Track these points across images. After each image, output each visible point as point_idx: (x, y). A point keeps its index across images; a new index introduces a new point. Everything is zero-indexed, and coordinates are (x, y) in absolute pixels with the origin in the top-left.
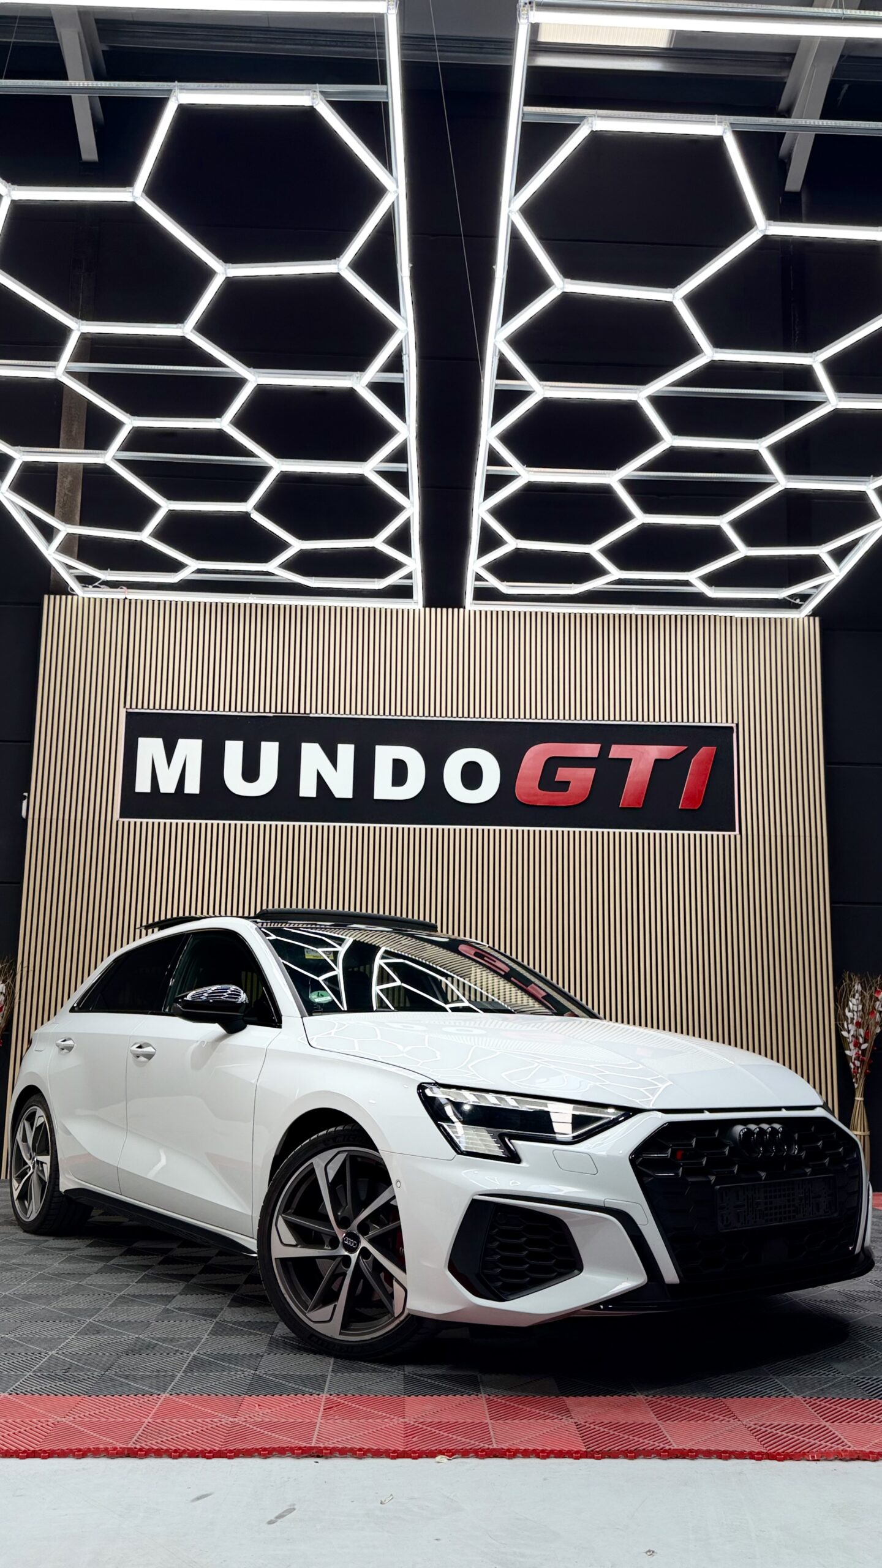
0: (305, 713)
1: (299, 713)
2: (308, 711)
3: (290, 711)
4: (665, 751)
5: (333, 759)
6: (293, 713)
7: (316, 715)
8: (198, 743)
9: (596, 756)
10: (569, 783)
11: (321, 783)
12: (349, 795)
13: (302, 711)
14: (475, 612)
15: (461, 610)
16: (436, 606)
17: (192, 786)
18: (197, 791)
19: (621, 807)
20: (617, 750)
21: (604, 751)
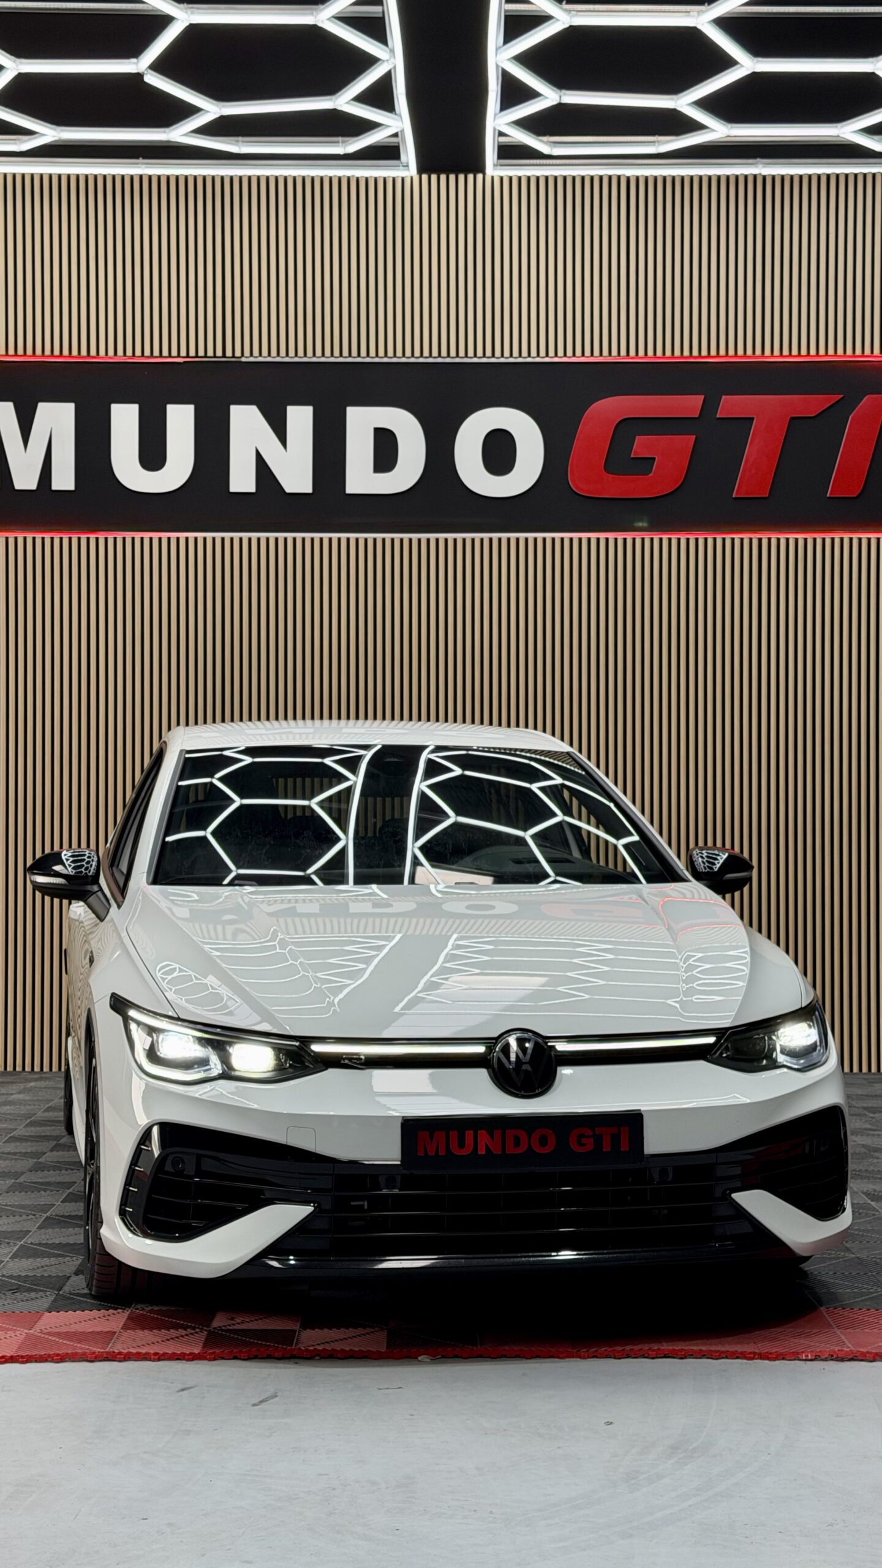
0: (233, 356)
1: (224, 355)
2: (238, 353)
3: (210, 353)
4: (810, 404)
5: (280, 429)
6: (215, 356)
7: (252, 359)
8: (68, 410)
9: (697, 416)
10: (654, 459)
11: (262, 468)
12: (309, 489)
13: (229, 353)
14: (502, 179)
15: (480, 176)
16: (438, 172)
17: (64, 479)
18: (71, 486)
19: (735, 498)
20: (731, 405)
21: (709, 406)
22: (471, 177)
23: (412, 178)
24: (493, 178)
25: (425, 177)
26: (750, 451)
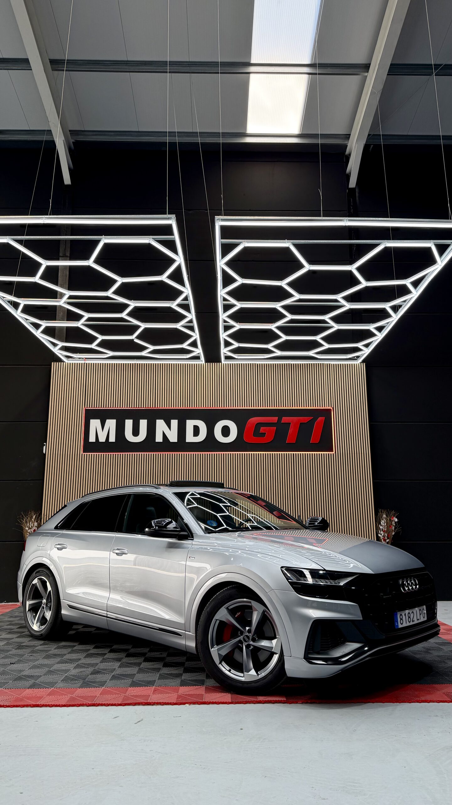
0: (158, 407)
3: (152, 407)
4: (306, 419)
5: (169, 426)
7: (162, 408)
8: (114, 421)
9: (276, 422)
10: (266, 433)
11: (164, 436)
12: (176, 441)
13: (156, 407)
14: (226, 364)
15: (220, 364)
16: (210, 362)
17: (112, 439)
18: (114, 441)
19: (287, 443)
20: (285, 419)
21: (279, 420)
22: (218, 364)
23: (203, 364)
24: (224, 364)
25: (207, 364)
26: (290, 431)
